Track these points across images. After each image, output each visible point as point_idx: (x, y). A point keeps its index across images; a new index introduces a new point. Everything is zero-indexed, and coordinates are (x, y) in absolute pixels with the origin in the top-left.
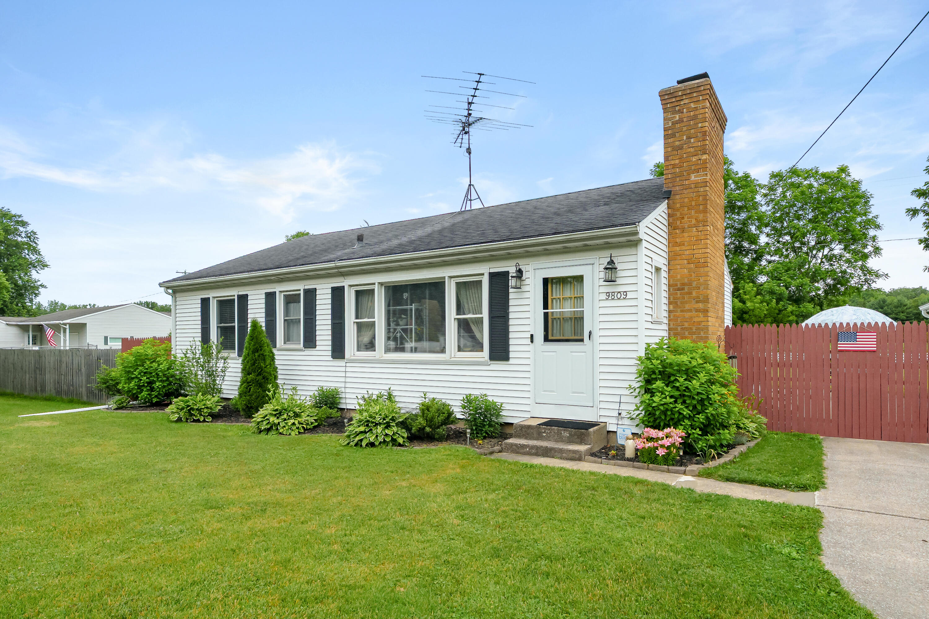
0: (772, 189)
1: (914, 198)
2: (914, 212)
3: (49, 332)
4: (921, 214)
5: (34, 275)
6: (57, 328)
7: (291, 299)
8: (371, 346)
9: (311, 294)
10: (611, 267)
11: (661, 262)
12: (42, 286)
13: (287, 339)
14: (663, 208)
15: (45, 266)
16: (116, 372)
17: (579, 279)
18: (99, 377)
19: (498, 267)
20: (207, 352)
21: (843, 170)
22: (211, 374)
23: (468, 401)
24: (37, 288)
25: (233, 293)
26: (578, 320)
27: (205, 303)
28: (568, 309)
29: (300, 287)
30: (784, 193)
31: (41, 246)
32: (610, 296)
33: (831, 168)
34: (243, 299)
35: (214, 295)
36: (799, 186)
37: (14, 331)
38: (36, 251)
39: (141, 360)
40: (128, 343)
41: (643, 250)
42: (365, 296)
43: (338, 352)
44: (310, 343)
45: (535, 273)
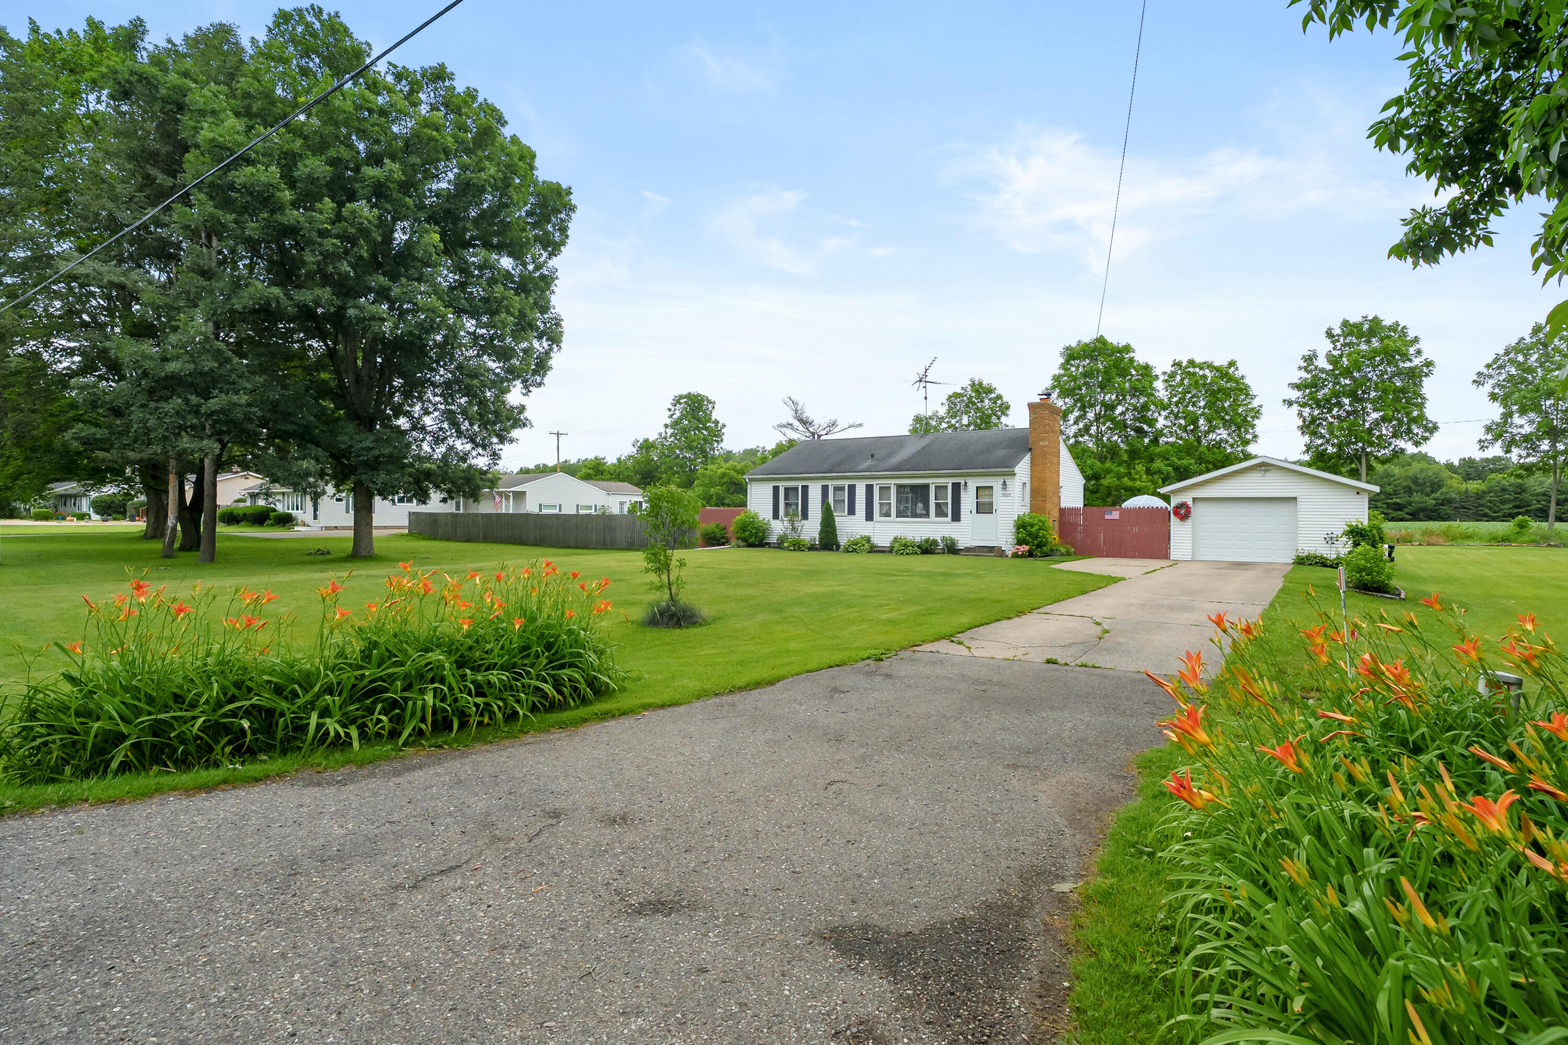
0: (1172, 376)
1: (1290, 390)
2: (1290, 403)
4: (1295, 406)
7: (839, 490)
8: (888, 515)
9: (852, 489)
10: (1004, 484)
11: (1027, 480)
13: (837, 510)
14: (1027, 459)
17: (991, 487)
19: (956, 480)
20: (775, 517)
21: (1232, 364)
23: (944, 539)
25: (797, 485)
26: (991, 504)
27: (776, 489)
28: (987, 500)
29: (846, 483)
30: (1182, 380)
32: (1004, 495)
33: (1220, 361)
34: (805, 488)
35: (782, 485)
36: (1194, 374)
41: (1017, 477)
42: (884, 490)
43: (869, 516)
44: (852, 511)
45: (973, 484)
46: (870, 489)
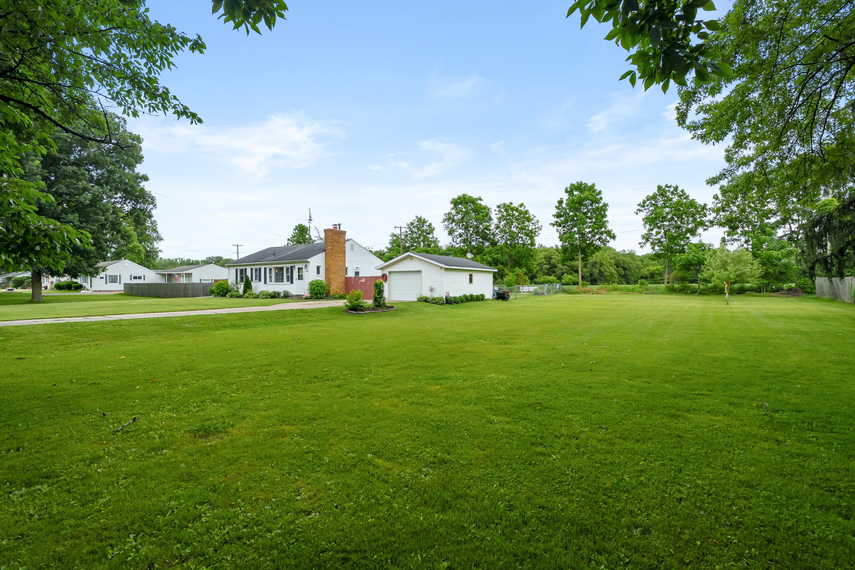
3: (177, 276)
5: (156, 245)
6: (179, 275)
7: (256, 270)
8: (271, 280)
9: (260, 269)
10: (307, 266)
12: (160, 251)
13: (256, 279)
15: (161, 239)
16: (214, 288)
17: (303, 268)
18: (208, 290)
19: (292, 265)
20: (237, 283)
22: (237, 288)
24: (158, 252)
25: (244, 268)
26: (302, 276)
27: (237, 270)
28: (301, 274)
29: (258, 267)
31: (159, 228)
32: (306, 271)
34: (246, 269)
35: (239, 268)
37: (159, 276)
38: (155, 231)
39: (220, 284)
40: (216, 281)
41: (311, 263)
42: (270, 270)
43: (265, 282)
44: (260, 280)
45: (297, 266)
46: (265, 269)
